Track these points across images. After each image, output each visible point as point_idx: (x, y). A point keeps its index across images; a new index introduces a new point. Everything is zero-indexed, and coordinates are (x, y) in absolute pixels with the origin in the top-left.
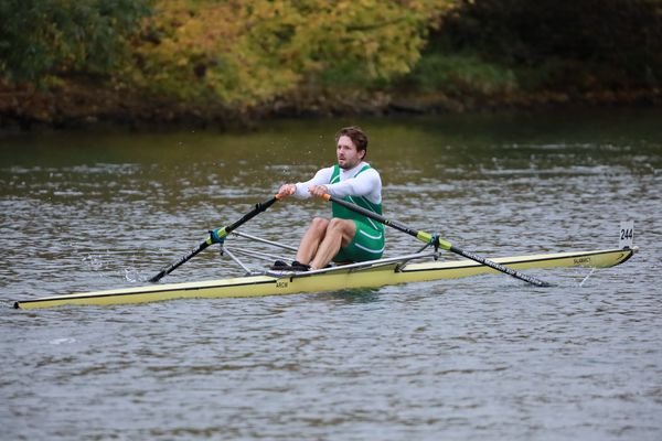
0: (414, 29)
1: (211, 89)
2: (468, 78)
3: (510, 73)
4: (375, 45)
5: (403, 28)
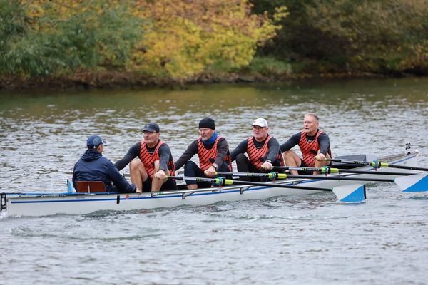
0: (250, 45)
1: (167, 71)
2: (271, 68)
3: (289, 65)
4: (234, 53)
5: (245, 46)
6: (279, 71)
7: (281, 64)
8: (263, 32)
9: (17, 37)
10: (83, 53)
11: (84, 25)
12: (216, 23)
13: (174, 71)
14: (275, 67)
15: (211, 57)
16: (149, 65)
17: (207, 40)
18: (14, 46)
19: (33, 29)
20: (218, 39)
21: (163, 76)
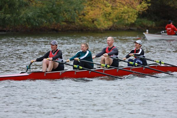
0: (135, 13)
1: (95, 25)
2: (145, 24)
3: (154, 23)
4: (127, 17)
5: (133, 13)
6: (149, 25)
7: (150, 22)
8: (142, 7)
9: (24, 8)
10: (55, 16)
11: (56, 3)
12: (119, 2)
13: (99, 25)
14: (147, 23)
15: (116, 19)
16: (87, 22)
17: (115, 10)
18: (23, 12)
19: (32, 4)
20: (120, 10)
21: (93, 27)
